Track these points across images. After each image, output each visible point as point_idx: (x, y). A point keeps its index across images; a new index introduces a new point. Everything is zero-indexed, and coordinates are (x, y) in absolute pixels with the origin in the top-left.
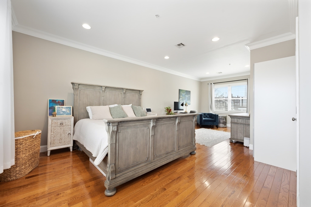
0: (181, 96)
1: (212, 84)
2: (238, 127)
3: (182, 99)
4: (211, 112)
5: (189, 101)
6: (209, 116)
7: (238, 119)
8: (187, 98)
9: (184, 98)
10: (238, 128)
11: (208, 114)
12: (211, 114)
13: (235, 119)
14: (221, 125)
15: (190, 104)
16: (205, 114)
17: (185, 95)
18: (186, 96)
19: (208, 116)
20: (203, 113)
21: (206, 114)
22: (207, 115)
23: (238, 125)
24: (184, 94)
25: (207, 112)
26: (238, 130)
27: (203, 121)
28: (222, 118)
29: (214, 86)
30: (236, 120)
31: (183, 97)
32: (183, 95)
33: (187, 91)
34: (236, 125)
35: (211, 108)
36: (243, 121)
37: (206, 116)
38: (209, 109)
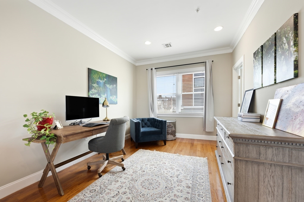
0: (95, 85)
1: (154, 69)
2: (262, 174)
3: (96, 91)
4: (152, 116)
5: (115, 97)
6: (151, 124)
7: (262, 149)
8: (109, 91)
9: (101, 89)
10: (261, 178)
11: (149, 120)
12: (153, 119)
13: (250, 147)
14: (170, 137)
15: (116, 103)
16: (143, 120)
17: (105, 83)
18: (108, 86)
19: (149, 123)
20: (140, 119)
21: (145, 119)
22: (146, 121)
23: (261, 167)
24: (101, 81)
25: (146, 116)
26: (261, 183)
27: (140, 135)
28: (170, 125)
29: (156, 74)
30: (253, 152)
31: (99, 87)
32: (98, 83)
33: (108, 77)
34: (256, 167)
35: (153, 109)
36: (281, 155)
37: (145, 124)
38: (149, 112)
